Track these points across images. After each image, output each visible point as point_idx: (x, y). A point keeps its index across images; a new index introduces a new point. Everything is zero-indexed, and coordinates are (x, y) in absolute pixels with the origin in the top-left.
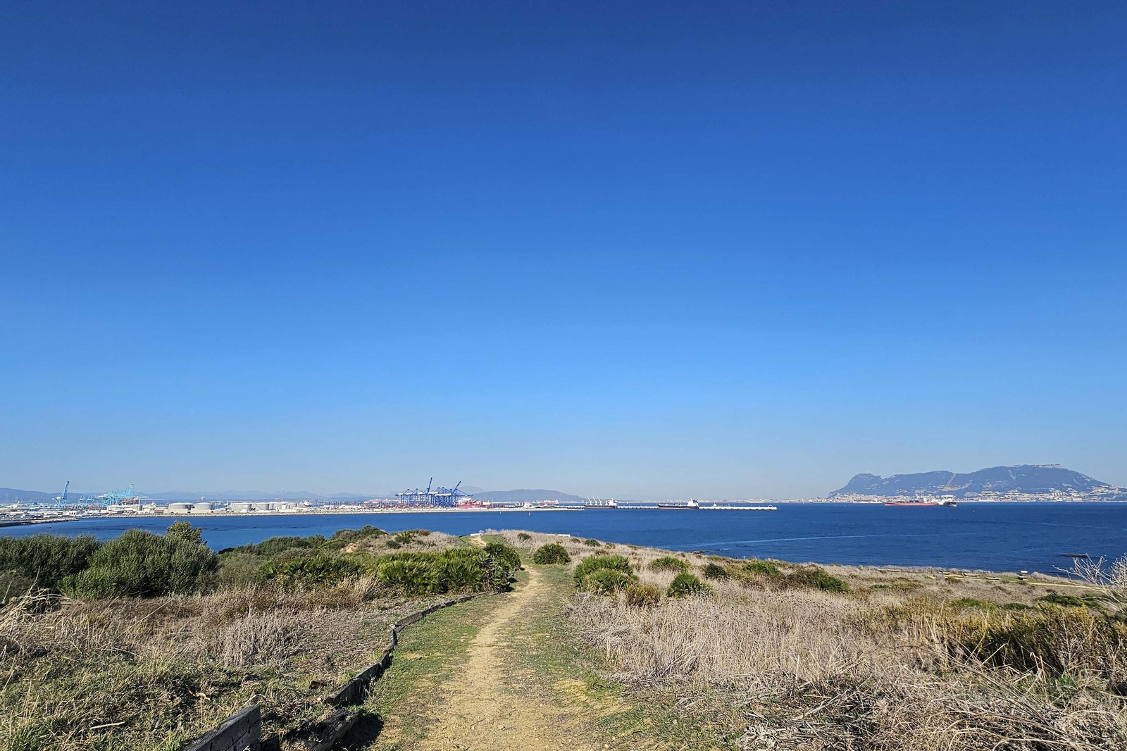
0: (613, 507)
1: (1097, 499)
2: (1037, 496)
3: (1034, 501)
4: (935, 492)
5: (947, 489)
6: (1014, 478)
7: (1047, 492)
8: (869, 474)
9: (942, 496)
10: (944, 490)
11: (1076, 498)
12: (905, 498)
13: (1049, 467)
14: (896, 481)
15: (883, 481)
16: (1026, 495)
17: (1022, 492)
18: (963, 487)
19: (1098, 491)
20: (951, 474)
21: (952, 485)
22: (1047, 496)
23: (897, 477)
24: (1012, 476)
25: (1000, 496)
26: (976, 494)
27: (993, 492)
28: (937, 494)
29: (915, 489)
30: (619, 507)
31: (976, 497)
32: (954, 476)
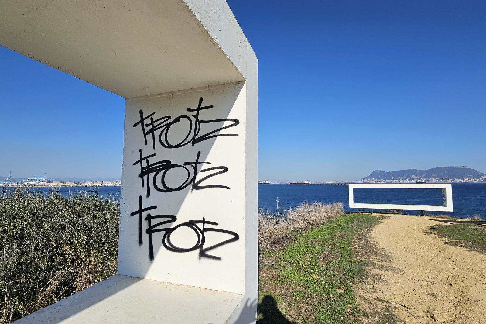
0: (268, 184)
1: (483, 182)
2: (456, 180)
3: (454, 182)
4: (409, 178)
5: (415, 177)
6: (446, 172)
7: (460, 178)
8: (380, 170)
9: (412, 180)
10: (413, 177)
11: (473, 181)
12: (396, 181)
13: (462, 167)
14: (392, 173)
15: (386, 173)
16: (451, 180)
17: (449, 178)
18: (422, 176)
19: (483, 178)
20: (417, 170)
21: (417, 175)
22: (460, 180)
23: (392, 172)
24: (445, 171)
25: (439, 180)
26: (428, 179)
27: (436, 178)
28: (410, 179)
29: (401, 177)
30: (271, 184)
31: (428, 180)
32: (419, 171)
